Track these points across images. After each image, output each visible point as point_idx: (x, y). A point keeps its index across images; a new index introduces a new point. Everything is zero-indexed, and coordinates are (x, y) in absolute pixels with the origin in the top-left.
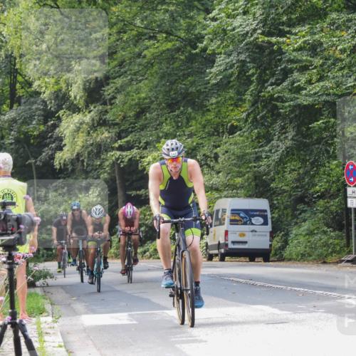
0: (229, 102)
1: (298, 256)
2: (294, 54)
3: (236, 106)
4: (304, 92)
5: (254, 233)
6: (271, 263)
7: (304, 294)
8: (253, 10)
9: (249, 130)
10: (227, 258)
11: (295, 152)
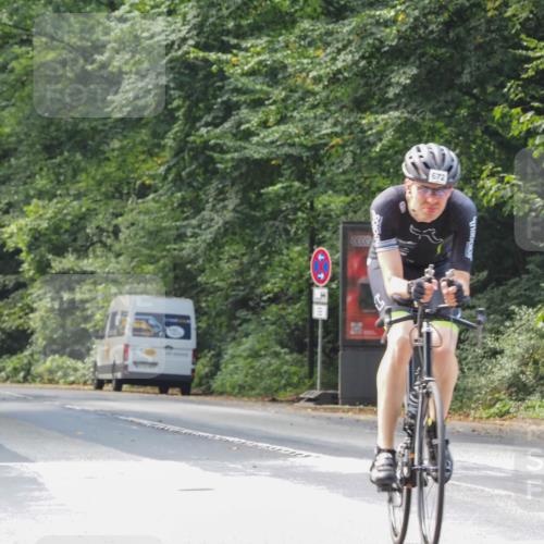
0: (140, 148)
1: (233, 388)
2: (244, 80)
3: (151, 154)
4: (255, 139)
5: (169, 351)
6: (191, 398)
7: (240, 446)
8: (183, 8)
9: (169, 193)
10: (125, 387)
11: (237, 230)
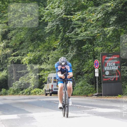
0: (53, 39)
1: (78, 94)
2: (76, 22)
3: (56, 40)
4: (80, 35)
7: (80, 107)
8: (61, 6)
9: (60, 49)
10: (52, 95)
11: (77, 57)
